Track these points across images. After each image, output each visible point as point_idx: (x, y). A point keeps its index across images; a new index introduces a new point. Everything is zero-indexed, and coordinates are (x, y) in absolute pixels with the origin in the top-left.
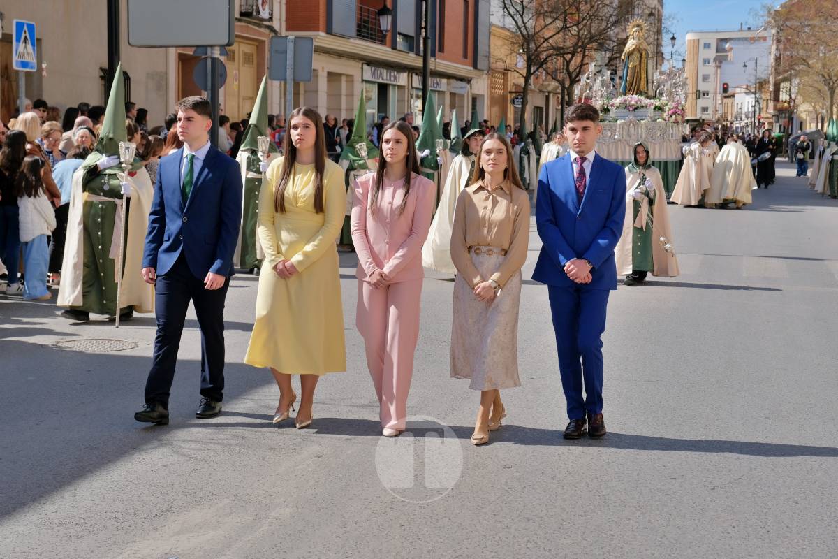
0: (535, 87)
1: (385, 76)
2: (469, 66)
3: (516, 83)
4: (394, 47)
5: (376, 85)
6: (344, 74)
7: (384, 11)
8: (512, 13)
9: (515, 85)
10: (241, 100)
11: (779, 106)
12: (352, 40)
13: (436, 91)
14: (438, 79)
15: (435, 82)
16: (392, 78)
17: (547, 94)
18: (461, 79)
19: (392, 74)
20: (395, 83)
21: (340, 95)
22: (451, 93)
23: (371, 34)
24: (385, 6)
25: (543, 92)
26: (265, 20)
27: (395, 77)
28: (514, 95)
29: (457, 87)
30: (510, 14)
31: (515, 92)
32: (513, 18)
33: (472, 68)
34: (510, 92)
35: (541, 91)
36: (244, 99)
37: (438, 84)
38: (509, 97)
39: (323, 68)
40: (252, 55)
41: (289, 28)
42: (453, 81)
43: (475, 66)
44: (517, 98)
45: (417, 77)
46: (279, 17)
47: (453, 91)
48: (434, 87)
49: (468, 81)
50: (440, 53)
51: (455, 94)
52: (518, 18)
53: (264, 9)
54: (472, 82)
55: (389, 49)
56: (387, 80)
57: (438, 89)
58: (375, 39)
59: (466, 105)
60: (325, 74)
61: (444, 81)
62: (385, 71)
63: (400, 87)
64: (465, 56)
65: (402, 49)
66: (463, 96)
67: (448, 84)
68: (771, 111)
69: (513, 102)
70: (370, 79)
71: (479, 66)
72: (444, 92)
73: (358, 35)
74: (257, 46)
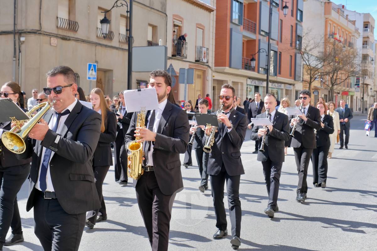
0: (323, 87)
1: (257, 83)
2: (293, 79)
3: (315, 85)
4: (258, 72)
5: (254, 87)
6: (240, 82)
7: (253, 59)
8: (305, 60)
9: (314, 86)
10: (196, 91)
12: (240, 70)
13: (279, 89)
14: (280, 84)
15: (279, 85)
16: (260, 84)
17: (329, 90)
18: (290, 84)
19: (260, 82)
20: (261, 85)
21: (238, 90)
22: (286, 90)
23: (249, 68)
24: (253, 58)
25: (327, 89)
26: (205, 63)
27: (261, 83)
28: (314, 90)
29: (288, 87)
30: (304, 61)
31: (315, 89)
32: (305, 62)
33: (293, 80)
34: (313, 89)
35: (325, 89)
36: (197, 91)
37: (280, 86)
38: (312, 91)
39: (230, 80)
40: (201, 75)
41: (215, 66)
42: (286, 85)
43: (295, 79)
44: (315, 91)
45: (271, 83)
46: (211, 62)
47: (287, 88)
48: (278, 87)
49: (294, 85)
50: (279, 75)
51: (288, 90)
52: (307, 62)
53: (205, 59)
54: (295, 85)
55: (257, 73)
56: (258, 84)
57: (280, 88)
58: (250, 70)
59: (292, 94)
60: (231, 82)
61: (283, 85)
62: (257, 81)
63: (264, 87)
64: (291, 76)
65: (263, 73)
66: (291, 90)
67: (285, 86)
69: (314, 93)
70: (250, 84)
71: (296, 79)
72: (283, 89)
73: (243, 68)
74: (203, 72)
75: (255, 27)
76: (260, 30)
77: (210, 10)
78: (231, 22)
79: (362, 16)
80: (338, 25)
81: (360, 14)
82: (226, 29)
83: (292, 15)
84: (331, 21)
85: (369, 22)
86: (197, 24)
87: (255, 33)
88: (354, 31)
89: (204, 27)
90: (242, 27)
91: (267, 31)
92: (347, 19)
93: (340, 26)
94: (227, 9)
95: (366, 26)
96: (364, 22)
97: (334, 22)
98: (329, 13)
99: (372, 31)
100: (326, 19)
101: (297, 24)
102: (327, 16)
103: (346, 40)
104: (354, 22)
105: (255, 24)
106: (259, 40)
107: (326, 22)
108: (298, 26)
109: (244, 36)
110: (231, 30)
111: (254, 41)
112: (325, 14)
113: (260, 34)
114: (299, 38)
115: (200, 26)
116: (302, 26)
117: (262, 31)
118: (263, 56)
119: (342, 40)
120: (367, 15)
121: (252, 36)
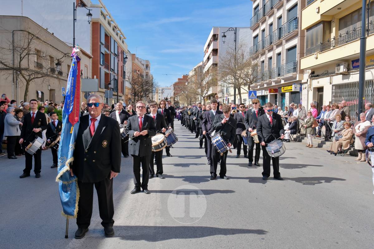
7: (109, 84)
9: (129, 97)
11: (175, 102)
12: (103, 89)
22: (118, 99)
23: (107, 88)
32: (132, 85)
34: (128, 99)
43: (123, 94)
45: (113, 96)
54: (122, 97)
64: (121, 92)
68: (173, 103)
69: (129, 101)
73: (105, 88)
75: (108, 67)
76: (111, 69)
77: (90, 57)
78: (100, 64)
79: (145, 61)
80: (137, 66)
81: (144, 60)
82: (98, 68)
83: (122, 61)
84: (135, 63)
85: (148, 65)
86: (85, 65)
87: (109, 70)
88: (144, 69)
89: (88, 66)
90: (104, 66)
91: (113, 69)
92: (141, 63)
93: (138, 66)
94: (98, 57)
95: (147, 66)
96: (146, 65)
97: (136, 64)
98: (135, 60)
99: (149, 69)
100: (133, 63)
101: (123, 65)
102: (133, 61)
103: (141, 74)
104: (143, 65)
105: (108, 65)
106: (110, 74)
107: (133, 64)
108: (124, 67)
109: (105, 72)
110: (100, 68)
111: (108, 74)
112: (132, 60)
113: (110, 70)
114: (124, 72)
115: (86, 66)
116: (125, 67)
117: (112, 69)
118: (112, 82)
119: (139, 73)
120: (147, 61)
121: (107, 71)
